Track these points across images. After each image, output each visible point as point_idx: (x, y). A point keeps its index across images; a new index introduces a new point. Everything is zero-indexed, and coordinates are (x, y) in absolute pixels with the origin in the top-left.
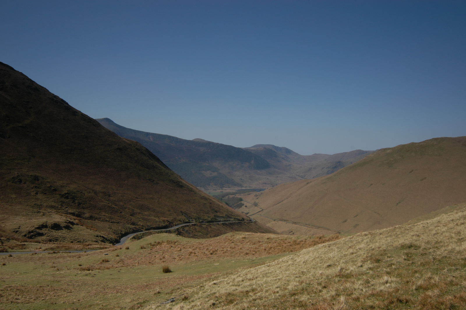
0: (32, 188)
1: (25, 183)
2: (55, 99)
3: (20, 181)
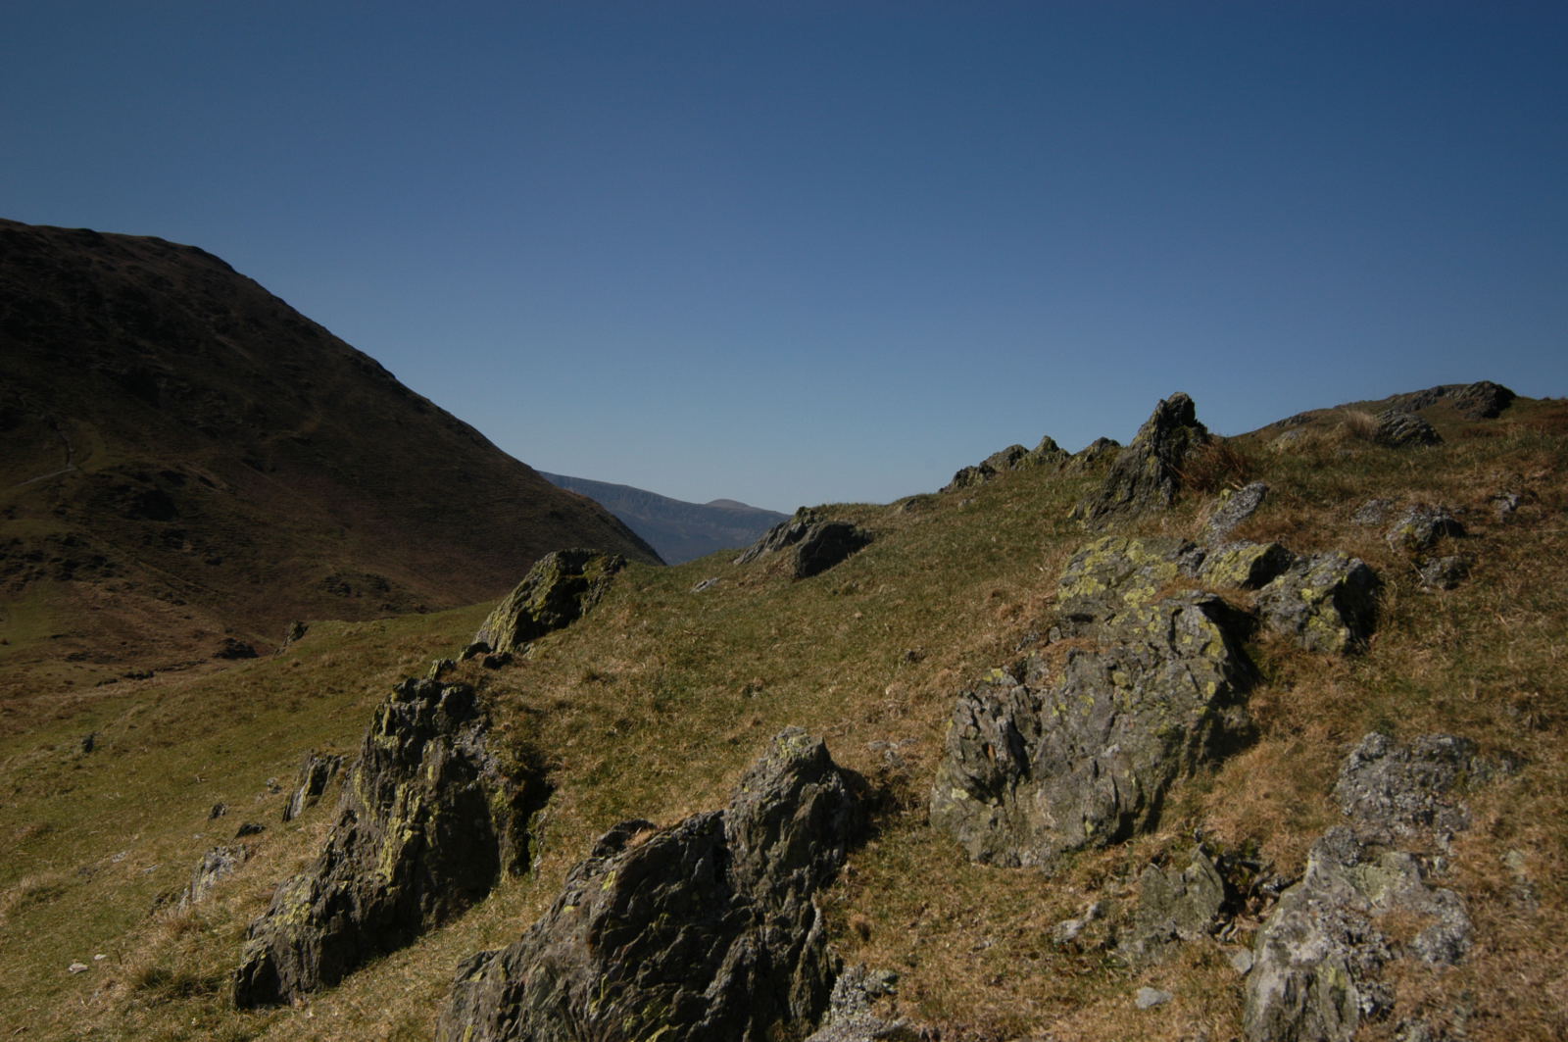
0: (381, 610)
1: (359, 596)
2: (363, 362)
3: (347, 590)
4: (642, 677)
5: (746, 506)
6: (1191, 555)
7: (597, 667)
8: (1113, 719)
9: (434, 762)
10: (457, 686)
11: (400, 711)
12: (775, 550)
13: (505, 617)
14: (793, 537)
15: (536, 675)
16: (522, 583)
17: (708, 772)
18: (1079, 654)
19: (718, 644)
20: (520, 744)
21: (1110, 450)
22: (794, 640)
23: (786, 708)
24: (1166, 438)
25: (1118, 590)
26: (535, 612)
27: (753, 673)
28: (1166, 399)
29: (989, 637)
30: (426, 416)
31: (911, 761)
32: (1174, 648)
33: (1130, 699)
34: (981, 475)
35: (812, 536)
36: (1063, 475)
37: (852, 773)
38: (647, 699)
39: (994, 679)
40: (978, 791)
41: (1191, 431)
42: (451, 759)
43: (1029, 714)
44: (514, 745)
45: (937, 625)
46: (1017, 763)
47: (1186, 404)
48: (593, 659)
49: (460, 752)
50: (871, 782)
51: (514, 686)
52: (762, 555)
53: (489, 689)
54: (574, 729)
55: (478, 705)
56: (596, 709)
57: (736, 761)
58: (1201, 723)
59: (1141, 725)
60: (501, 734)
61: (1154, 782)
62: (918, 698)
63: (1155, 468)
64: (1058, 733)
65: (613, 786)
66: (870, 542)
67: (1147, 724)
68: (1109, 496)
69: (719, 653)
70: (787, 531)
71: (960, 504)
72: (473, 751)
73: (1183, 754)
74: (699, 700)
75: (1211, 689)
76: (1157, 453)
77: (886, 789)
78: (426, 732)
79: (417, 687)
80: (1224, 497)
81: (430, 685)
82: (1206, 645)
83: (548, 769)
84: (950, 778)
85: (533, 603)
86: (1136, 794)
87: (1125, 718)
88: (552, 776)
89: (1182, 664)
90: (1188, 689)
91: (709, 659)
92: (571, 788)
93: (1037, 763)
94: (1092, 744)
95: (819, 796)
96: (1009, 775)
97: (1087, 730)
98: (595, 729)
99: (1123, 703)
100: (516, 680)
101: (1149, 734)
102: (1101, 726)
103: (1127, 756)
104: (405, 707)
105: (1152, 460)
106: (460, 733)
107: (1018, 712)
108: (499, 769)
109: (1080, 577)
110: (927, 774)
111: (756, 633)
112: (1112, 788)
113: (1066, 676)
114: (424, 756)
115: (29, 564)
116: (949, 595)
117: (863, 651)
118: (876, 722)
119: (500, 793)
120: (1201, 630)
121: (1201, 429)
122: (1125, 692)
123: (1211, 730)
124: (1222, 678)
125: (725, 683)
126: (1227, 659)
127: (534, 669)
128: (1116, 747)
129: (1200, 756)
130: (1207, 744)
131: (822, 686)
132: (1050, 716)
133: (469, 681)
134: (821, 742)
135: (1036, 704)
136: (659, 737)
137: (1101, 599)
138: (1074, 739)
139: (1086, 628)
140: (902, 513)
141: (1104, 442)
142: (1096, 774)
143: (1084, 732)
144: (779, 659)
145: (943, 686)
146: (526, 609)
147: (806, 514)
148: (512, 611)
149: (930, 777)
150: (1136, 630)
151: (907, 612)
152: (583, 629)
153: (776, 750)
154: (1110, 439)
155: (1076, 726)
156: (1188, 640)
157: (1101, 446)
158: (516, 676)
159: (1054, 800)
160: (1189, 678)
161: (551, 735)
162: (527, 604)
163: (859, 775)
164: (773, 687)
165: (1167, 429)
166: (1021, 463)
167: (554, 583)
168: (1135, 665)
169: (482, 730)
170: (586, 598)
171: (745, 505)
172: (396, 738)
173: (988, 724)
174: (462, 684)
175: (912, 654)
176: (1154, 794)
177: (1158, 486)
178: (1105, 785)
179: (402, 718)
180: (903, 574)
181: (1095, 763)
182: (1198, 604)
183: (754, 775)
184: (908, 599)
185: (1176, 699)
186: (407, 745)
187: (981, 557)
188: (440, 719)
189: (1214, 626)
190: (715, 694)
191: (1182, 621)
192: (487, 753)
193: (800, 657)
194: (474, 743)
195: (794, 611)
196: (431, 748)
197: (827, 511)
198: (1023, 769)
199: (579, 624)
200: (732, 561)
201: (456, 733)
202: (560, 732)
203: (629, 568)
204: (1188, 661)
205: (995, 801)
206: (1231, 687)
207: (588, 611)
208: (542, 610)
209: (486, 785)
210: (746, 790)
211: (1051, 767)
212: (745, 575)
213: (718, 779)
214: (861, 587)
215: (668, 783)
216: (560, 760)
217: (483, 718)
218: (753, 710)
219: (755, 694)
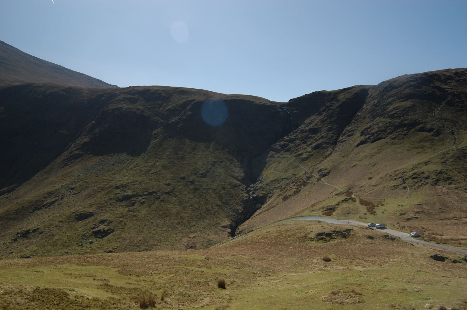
115: (425, 180)
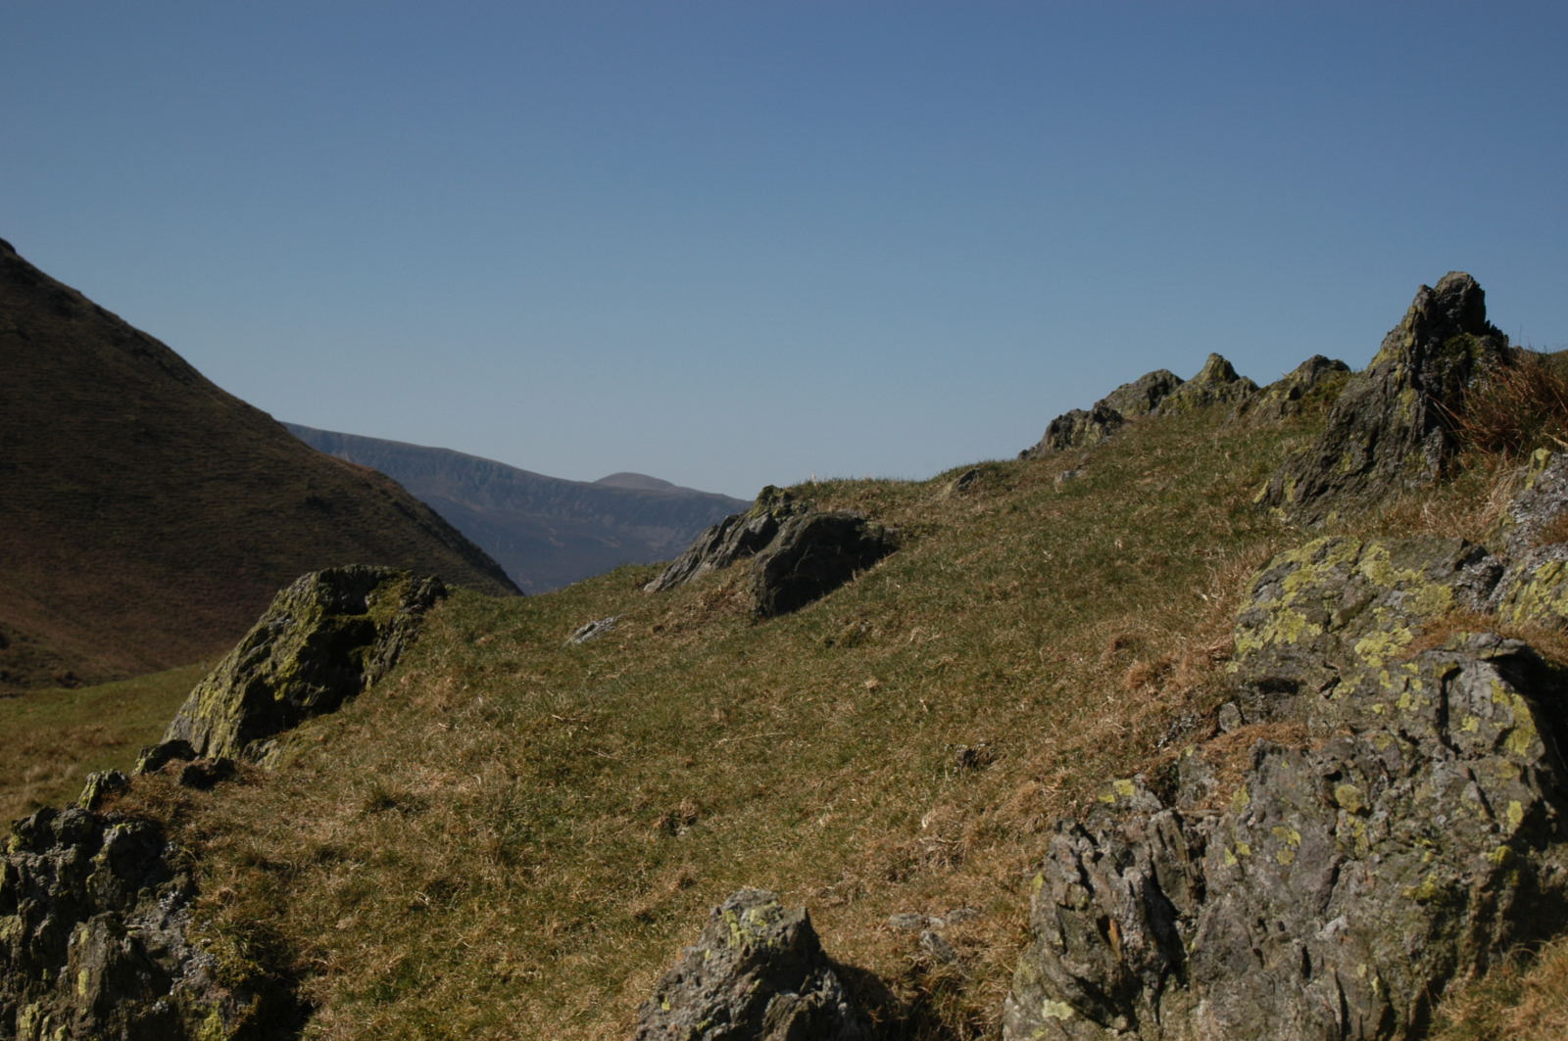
4: (476, 800)
5: (670, 485)
6: (1478, 569)
7: (392, 784)
8: (1336, 871)
9: (89, 962)
10: (131, 820)
11: (25, 868)
12: (721, 565)
13: (222, 692)
14: (753, 542)
15: (279, 800)
16: (254, 630)
17: (598, 975)
18: (1272, 751)
19: (614, 739)
20: (251, 926)
21: (1331, 378)
22: (754, 730)
23: (740, 856)
24: (1433, 356)
25: (1344, 635)
26: (278, 684)
27: (678, 791)
28: (1433, 285)
29: (1110, 722)
30: (73, 322)
31: (967, 950)
32: (1446, 740)
33: (1367, 833)
34: (1097, 426)
35: (788, 540)
36: (1245, 426)
37: (860, 973)
38: (485, 842)
39: (1119, 798)
40: (1091, 1005)
41: (1479, 343)
42: (121, 956)
43: (1182, 863)
44: (239, 929)
45: (1016, 700)
46: (1160, 951)
47: (1468, 292)
48: (386, 769)
49: (138, 943)
50: (894, 989)
51: (239, 821)
52: (696, 576)
53: (193, 825)
54: (350, 899)
55: (173, 856)
56: (390, 860)
57: (648, 954)
58: (1497, 877)
59: (1386, 880)
60: (214, 908)
61: (1411, 984)
62: (980, 834)
63: (1413, 412)
64: (1236, 896)
65: (423, 1002)
66: (894, 550)
67: (1398, 878)
68: (1328, 462)
69: (616, 756)
70: (741, 532)
71: (1058, 480)
72: (162, 941)
73: (1465, 933)
74: (580, 842)
75: (1514, 814)
76: (1416, 384)
77: (922, 1003)
78: (75, 908)
79: (58, 824)
80: (1537, 463)
81: (82, 820)
82: (1505, 734)
83: (302, 973)
84: (1039, 981)
85: (274, 666)
86: (1381, 1007)
87: (1358, 869)
88: (310, 985)
89: (1461, 769)
90: (1472, 814)
91: (598, 766)
92: (345, 1006)
93: (1198, 951)
94: (1296, 916)
95: (800, 1016)
96: (1148, 974)
97: (1290, 893)
98: (389, 898)
99: (1353, 841)
100: (242, 809)
101: (1402, 897)
102: (1314, 882)
103: (1362, 937)
104: (34, 861)
105: (1408, 396)
106: (139, 909)
107: (1163, 859)
108: (211, 973)
109: (1275, 610)
110: (997, 974)
111: (685, 720)
112: (1335, 997)
113: (1250, 792)
114: (70, 952)
116: (1038, 644)
117: (881, 750)
118: (905, 879)
119: (213, 1018)
120: (1495, 706)
121: (1497, 339)
122: (1358, 821)
123: (1517, 889)
124: (1534, 794)
125: (628, 811)
126: (1543, 760)
127: (276, 788)
128: (1342, 921)
129: (1496, 938)
130: (1508, 915)
131: (806, 814)
132: (1220, 865)
133: (154, 811)
134: (802, 916)
135: (1195, 844)
136: (506, 911)
137: (1313, 650)
138: (1265, 907)
139: (1285, 704)
140: (952, 496)
141: (1320, 362)
142: (1306, 970)
143: (1283, 895)
144: (726, 766)
145: (1026, 812)
146: (261, 677)
147: (776, 499)
148: (236, 681)
149: (1002, 979)
150: (1376, 708)
151: (962, 678)
152: (367, 713)
153: (720, 933)
154: (1331, 358)
155: (1268, 883)
156: (1471, 724)
157: (1315, 370)
158: (242, 801)
159: (1230, 1020)
160: (1474, 794)
161: (306, 910)
162: (264, 668)
163: (874, 977)
164: (716, 817)
165: (1435, 339)
166: (1169, 404)
167: (314, 628)
168: (1376, 772)
169: (179, 903)
170: (372, 657)
171: (665, 484)
172: (18, 919)
173: (1108, 882)
174: (142, 818)
175: (969, 753)
176: (1412, 1006)
177: (1418, 442)
178: (1323, 991)
179: (29, 883)
180: (955, 608)
181: (1304, 950)
182: (1488, 660)
183: (680, 979)
184: (962, 654)
185: (1450, 833)
186: (38, 932)
187: (1095, 576)
188: (101, 882)
189: (1518, 698)
190: (610, 831)
191: (1461, 691)
192: (187, 945)
193: (765, 761)
194: (164, 926)
195: (754, 676)
196: (84, 936)
197: (814, 494)
198: (1173, 963)
199: (359, 704)
200: (640, 586)
201: (131, 909)
202: (323, 903)
203: (451, 600)
204: (1472, 764)
205: (1121, 1022)
206: (1553, 810)
207: (376, 680)
208: (292, 679)
209: (187, 1004)
210: (665, 1007)
211: (1223, 959)
212: (664, 612)
213: (617, 987)
214: (876, 633)
215: (525, 996)
216: (325, 955)
217: (180, 880)
218: (680, 860)
219: (683, 830)
